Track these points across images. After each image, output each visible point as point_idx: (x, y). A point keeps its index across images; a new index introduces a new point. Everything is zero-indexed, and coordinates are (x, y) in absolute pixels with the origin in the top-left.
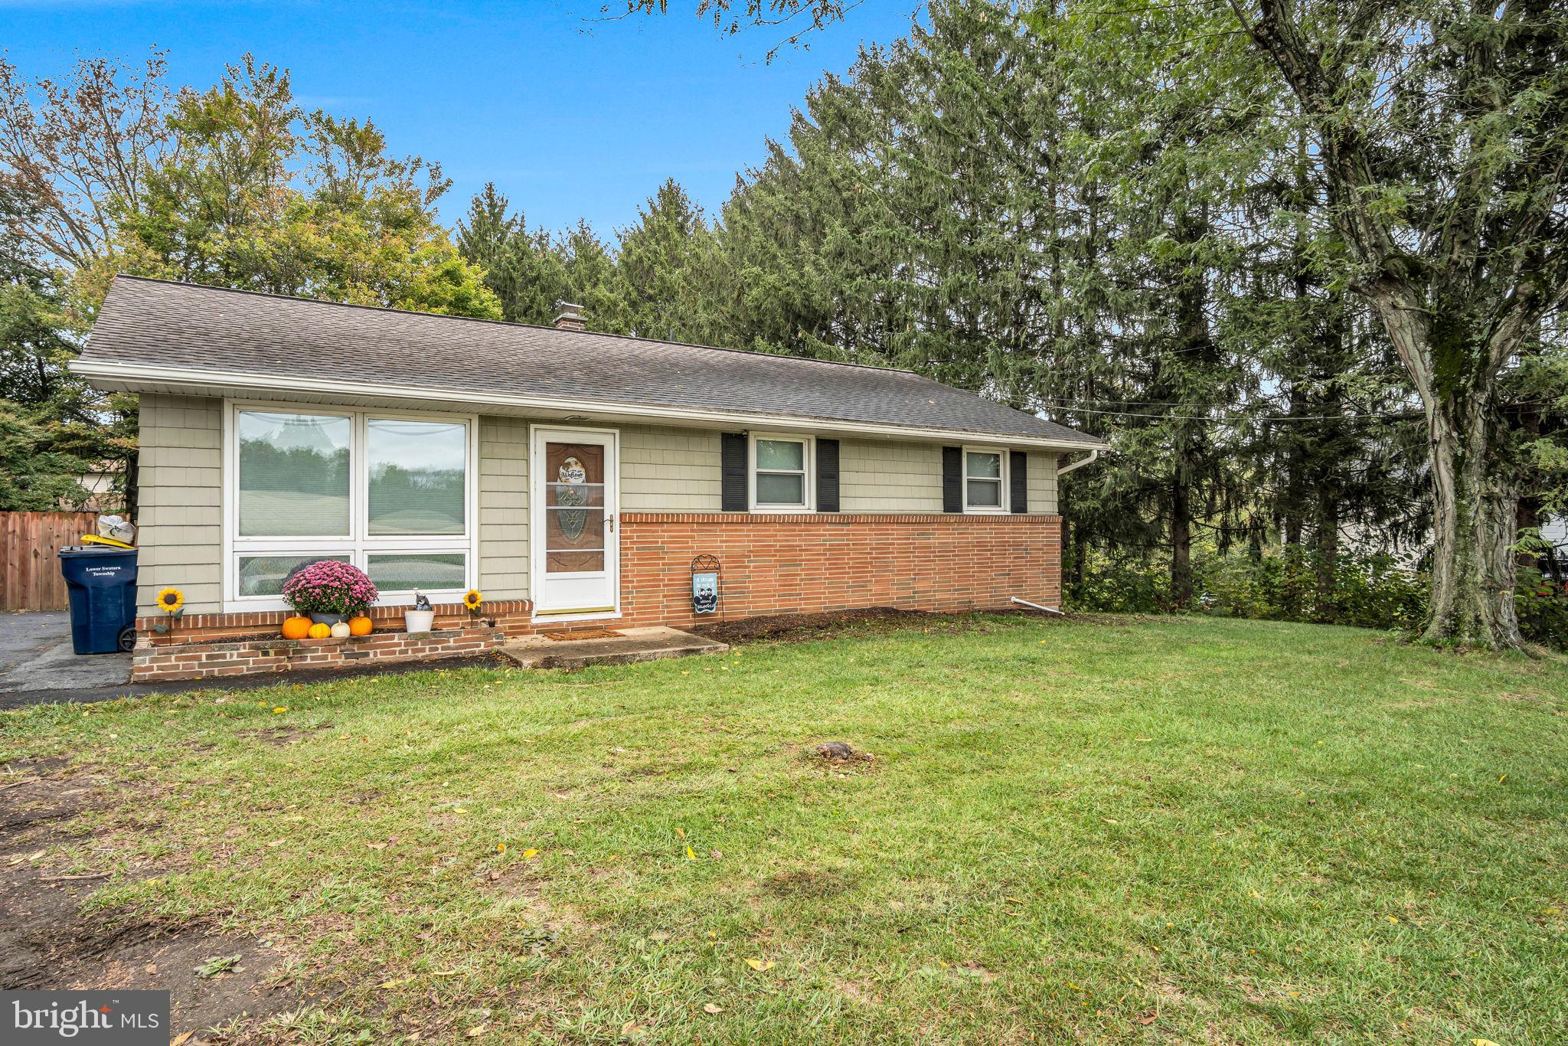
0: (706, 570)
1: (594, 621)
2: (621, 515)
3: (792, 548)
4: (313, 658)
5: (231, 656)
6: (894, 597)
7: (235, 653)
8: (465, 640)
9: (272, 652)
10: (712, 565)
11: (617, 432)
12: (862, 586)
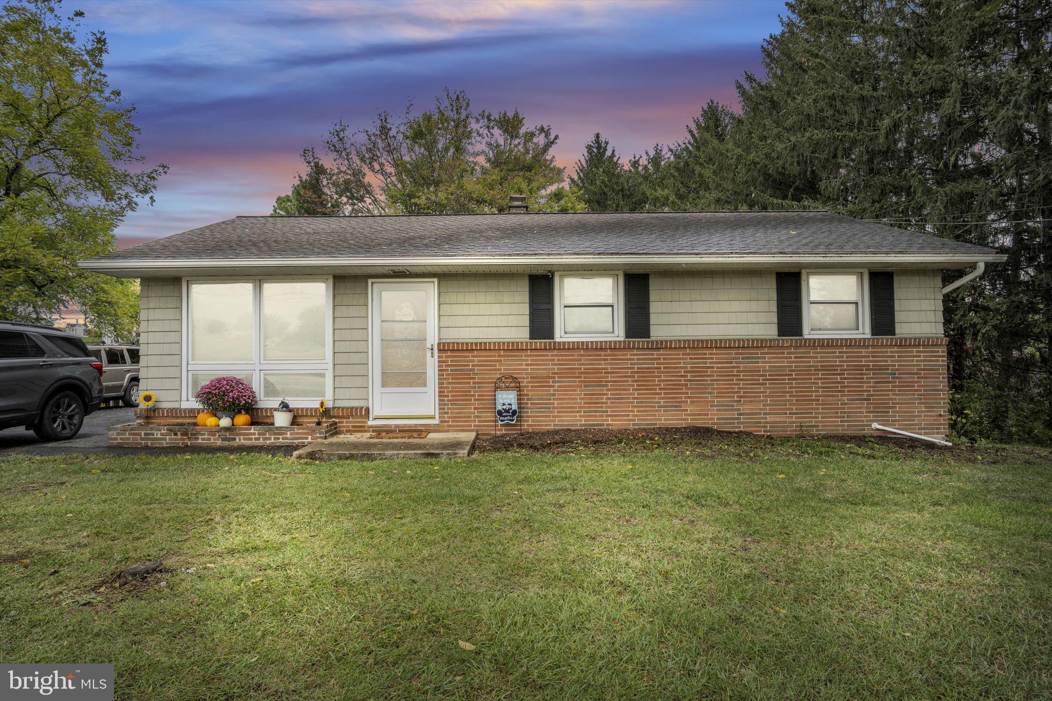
0: (507, 388)
1: (416, 425)
2: (439, 344)
3: (598, 371)
4: (202, 439)
5: (157, 434)
6: (713, 418)
7: (159, 432)
8: (297, 433)
9: (179, 434)
10: (513, 385)
11: (436, 280)
12: (677, 406)
